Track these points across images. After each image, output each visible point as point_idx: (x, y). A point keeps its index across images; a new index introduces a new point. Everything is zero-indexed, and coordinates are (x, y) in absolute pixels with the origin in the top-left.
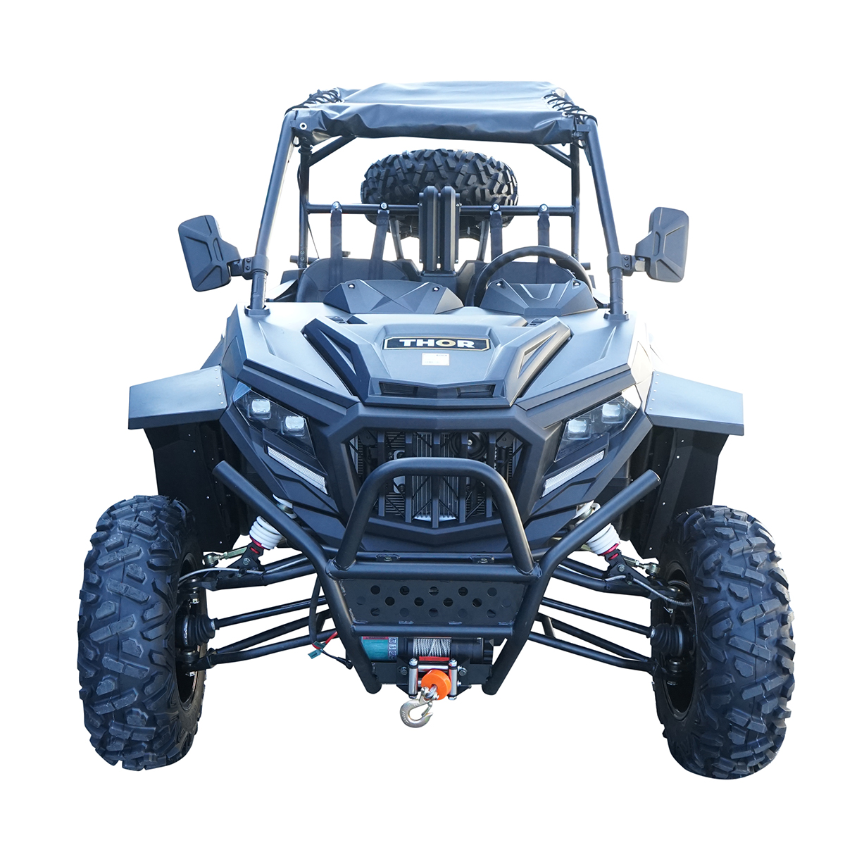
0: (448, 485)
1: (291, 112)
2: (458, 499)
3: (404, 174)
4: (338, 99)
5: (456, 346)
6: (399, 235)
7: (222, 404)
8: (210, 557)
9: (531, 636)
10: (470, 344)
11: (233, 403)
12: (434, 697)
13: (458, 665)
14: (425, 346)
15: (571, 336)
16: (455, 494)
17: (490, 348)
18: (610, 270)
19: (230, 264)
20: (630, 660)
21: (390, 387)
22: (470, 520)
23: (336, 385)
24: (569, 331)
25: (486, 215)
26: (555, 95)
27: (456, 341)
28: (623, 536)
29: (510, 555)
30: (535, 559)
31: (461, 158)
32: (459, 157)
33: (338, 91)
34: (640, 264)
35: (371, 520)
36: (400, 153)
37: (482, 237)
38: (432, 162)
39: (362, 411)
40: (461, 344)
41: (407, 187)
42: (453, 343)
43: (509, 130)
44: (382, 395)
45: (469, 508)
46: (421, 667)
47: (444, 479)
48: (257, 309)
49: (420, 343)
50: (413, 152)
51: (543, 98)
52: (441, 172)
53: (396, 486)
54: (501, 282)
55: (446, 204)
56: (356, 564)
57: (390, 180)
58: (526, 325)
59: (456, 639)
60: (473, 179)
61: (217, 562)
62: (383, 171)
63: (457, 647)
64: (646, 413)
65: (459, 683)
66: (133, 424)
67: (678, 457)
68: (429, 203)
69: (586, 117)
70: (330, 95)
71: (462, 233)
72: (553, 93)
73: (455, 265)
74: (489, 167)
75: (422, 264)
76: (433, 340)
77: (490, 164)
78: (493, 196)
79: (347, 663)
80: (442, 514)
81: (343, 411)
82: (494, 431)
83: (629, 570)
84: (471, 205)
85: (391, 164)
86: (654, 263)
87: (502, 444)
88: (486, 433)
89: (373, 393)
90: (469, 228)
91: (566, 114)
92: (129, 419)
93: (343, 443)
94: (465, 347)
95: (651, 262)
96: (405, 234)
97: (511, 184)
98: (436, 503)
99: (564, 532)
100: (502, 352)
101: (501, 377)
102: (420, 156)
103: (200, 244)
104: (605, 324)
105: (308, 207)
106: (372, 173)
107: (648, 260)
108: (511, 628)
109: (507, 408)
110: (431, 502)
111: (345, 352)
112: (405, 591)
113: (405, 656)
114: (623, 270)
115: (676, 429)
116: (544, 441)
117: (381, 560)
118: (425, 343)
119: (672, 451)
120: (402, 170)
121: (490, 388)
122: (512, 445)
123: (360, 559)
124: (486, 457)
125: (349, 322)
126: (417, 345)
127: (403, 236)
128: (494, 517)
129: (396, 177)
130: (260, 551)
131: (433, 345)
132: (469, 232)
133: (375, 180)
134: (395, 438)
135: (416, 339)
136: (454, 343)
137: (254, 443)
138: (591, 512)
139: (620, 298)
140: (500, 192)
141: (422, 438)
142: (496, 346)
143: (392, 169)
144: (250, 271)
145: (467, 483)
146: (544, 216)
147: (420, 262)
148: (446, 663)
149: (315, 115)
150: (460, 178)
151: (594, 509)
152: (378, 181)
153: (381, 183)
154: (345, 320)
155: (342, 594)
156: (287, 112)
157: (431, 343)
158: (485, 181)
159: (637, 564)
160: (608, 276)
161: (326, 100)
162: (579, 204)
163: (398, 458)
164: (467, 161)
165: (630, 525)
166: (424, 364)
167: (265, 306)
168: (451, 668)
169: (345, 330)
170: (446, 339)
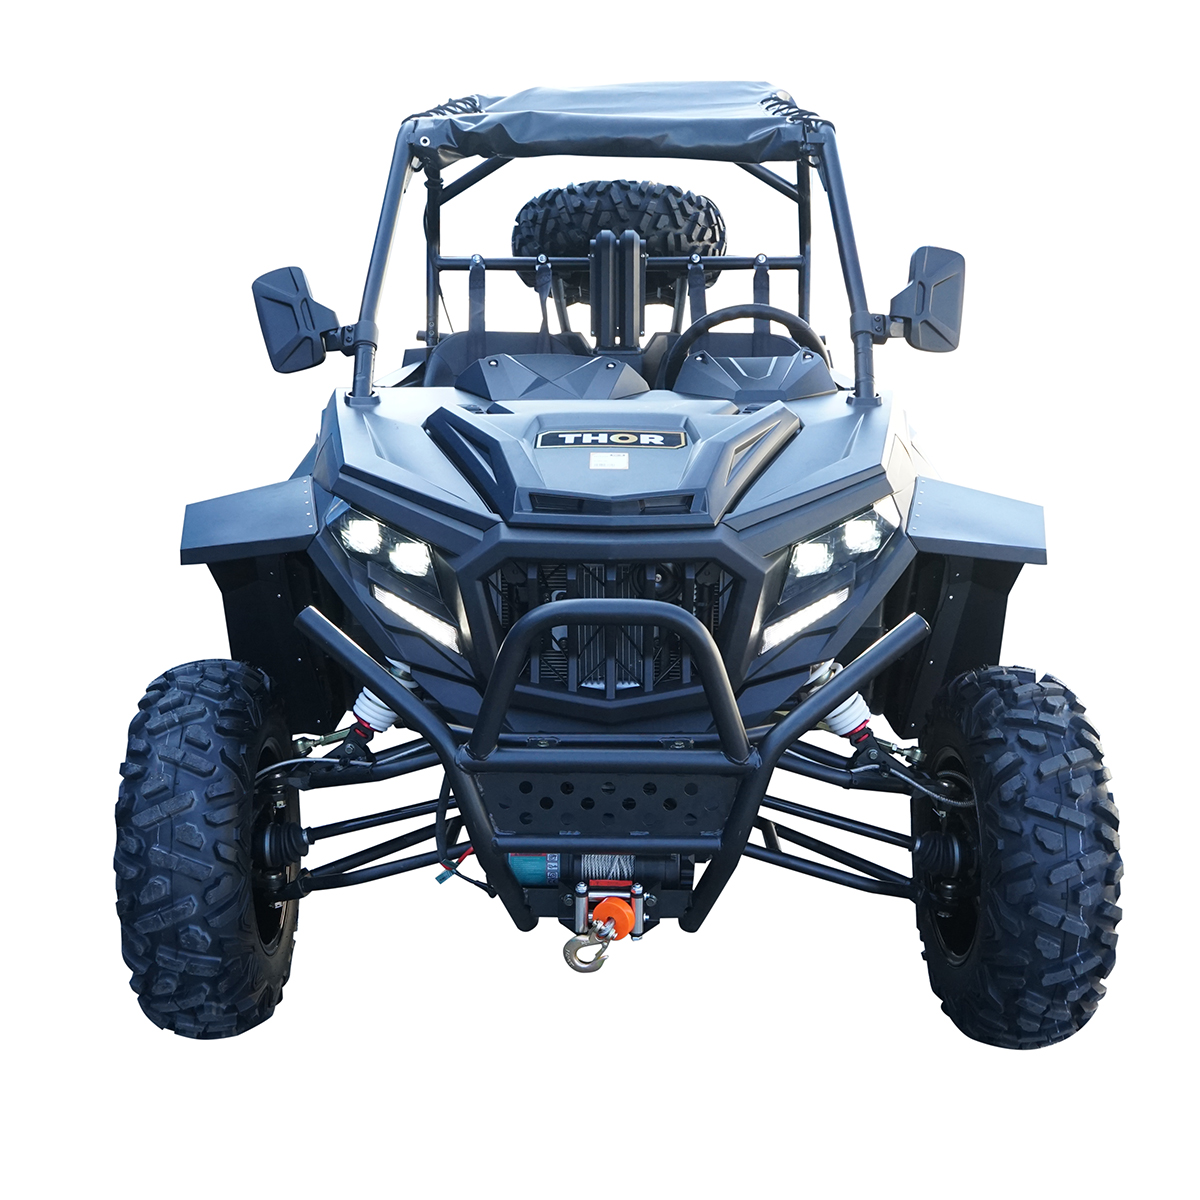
0: (629, 638)
1: (408, 123)
2: (643, 657)
3: (570, 215)
4: (476, 110)
5: (638, 443)
6: (564, 301)
7: (311, 528)
8: (300, 742)
9: (747, 849)
10: (658, 440)
11: (326, 526)
12: (610, 935)
13: (644, 892)
14: (595, 442)
15: (801, 428)
16: (639, 651)
17: (686, 444)
18: (854, 336)
19: (324, 334)
20: (884, 883)
21: (544, 500)
22: (659, 687)
23: (468, 499)
24: (798, 420)
25: (682, 270)
26: (776, 99)
27: (638, 435)
28: (874, 710)
29: (716, 736)
30: (752, 741)
31: (647, 192)
32: (645, 190)
33: (476, 98)
34: (896, 327)
35: (519, 688)
36: (563, 186)
37: (677, 301)
38: (608, 198)
39: (506, 534)
40: (645, 439)
41: (572, 233)
42: (633, 439)
43: (712, 143)
44: (533, 511)
45: (658, 672)
46: (592, 895)
47: (622, 630)
48: (362, 396)
49: (587, 438)
50: (581, 185)
51: (759, 103)
52: (620, 211)
53: (555, 640)
54: (702, 356)
55: (627, 253)
56: (498, 750)
57: (551, 224)
58: (737, 413)
59: (640, 855)
60: (664, 220)
61: (310, 750)
62: (541, 212)
63: (643, 866)
64: (907, 534)
65: (646, 917)
66: (189, 556)
67: (951, 597)
68: (604, 254)
69: (820, 123)
70: (465, 103)
71: (650, 297)
72: (774, 96)
73: (640, 338)
74: (686, 204)
75: (595, 338)
76: (606, 435)
77: (688, 200)
78: (692, 244)
79: (490, 889)
80: (620, 679)
81: (478, 535)
82: (692, 562)
83: (884, 757)
84: (661, 256)
85: (552, 202)
86: (917, 325)
87: (704, 579)
88: (681, 564)
89: (520, 508)
90: (659, 289)
91: (791, 119)
92: (181, 551)
93: (478, 579)
94: (651, 444)
95: (913, 324)
96: (571, 299)
97: (716, 227)
98: (611, 664)
99: (791, 702)
100: (704, 448)
101: (700, 484)
102: (592, 189)
103: (283, 306)
104: (847, 411)
105: (439, 263)
106: (527, 214)
107: (907, 322)
108: (719, 840)
109: (711, 528)
110: (604, 663)
111: (482, 452)
112: (567, 788)
113: (570, 878)
114: (873, 335)
115: (948, 555)
116: (764, 575)
117: (534, 745)
118: (595, 438)
119: (942, 589)
120: (567, 209)
121: (686, 500)
122: (719, 581)
123: (505, 744)
124: (681, 599)
125: (488, 412)
126: (584, 441)
127: (570, 302)
128: (693, 683)
129: (559, 220)
130: (369, 733)
131: (606, 441)
132: (659, 295)
133: (531, 224)
134: (552, 573)
135: (582, 433)
136: (636, 439)
137: (355, 581)
138: (830, 674)
139: (869, 375)
140: (701, 238)
141: (591, 573)
142: (694, 441)
143: (553, 209)
144: (352, 343)
145: (656, 635)
146: (762, 270)
147: (592, 335)
148: (628, 889)
149: (442, 125)
150: (646, 220)
151: (834, 671)
152: (534, 226)
153: (538, 227)
154: (484, 409)
155: (479, 793)
156: (403, 122)
157: (603, 438)
158: (680, 224)
159: (894, 749)
160: (851, 345)
161: (459, 110)
162: (809, 253)
163: (557, 600)
164: (656, 196)
165: (884, 693)
166: (592, 467)
167: (373, 393)
168: (634, 896)
169: (483, 422)
170: (625, 434)
